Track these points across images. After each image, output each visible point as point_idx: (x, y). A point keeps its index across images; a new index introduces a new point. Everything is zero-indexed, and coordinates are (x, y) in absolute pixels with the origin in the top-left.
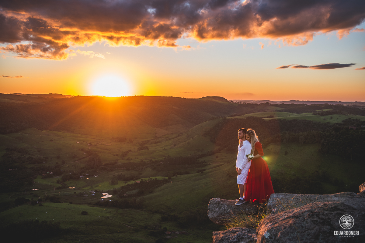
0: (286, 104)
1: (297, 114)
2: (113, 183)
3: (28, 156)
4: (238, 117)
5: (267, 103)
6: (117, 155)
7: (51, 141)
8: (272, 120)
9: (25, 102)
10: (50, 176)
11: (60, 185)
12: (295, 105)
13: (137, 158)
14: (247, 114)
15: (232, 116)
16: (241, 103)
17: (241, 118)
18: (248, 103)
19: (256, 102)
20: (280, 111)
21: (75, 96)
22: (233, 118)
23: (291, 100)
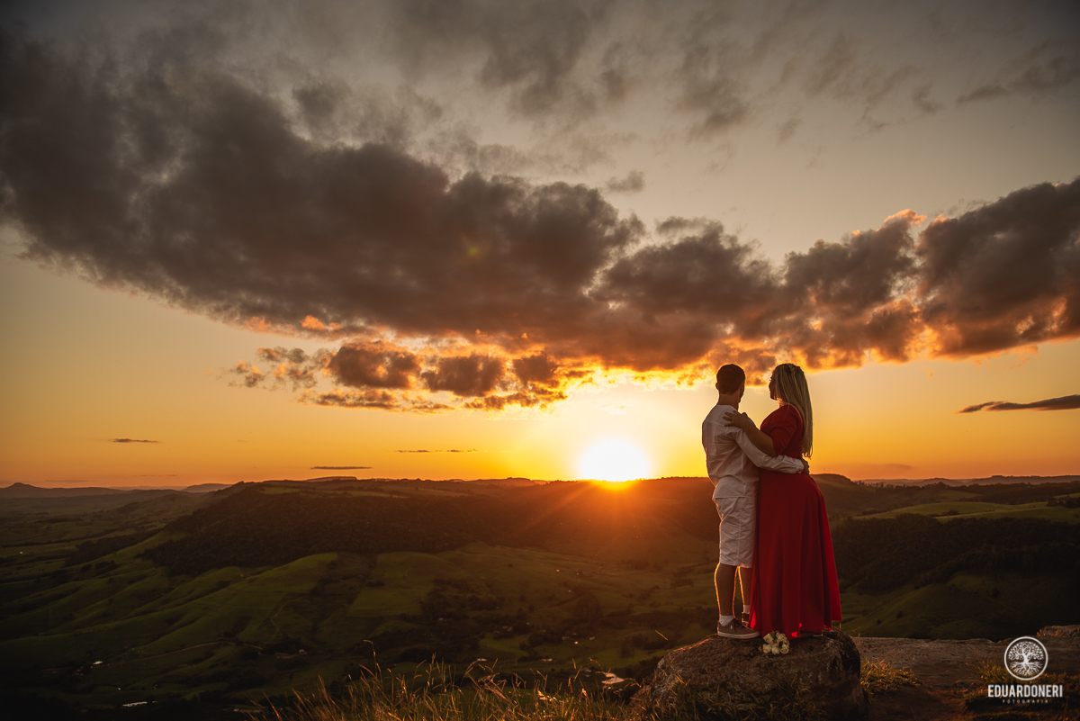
0: (985, 484)
1: (1010, 506)
2: (625, 654)
3: (469, 595)
4: (879, 516)
5: (941, 483)
6: (631, 596)
7: (510, 566)
8: (955, 519)
9: (466, 495)
10: (508, 636)
11: (525, 654)
12: (1003, 486)
13: (672, 603)
14: (897, 508)
15: (865, 514)
16: (882, 485)
17: (886, 518)
18: (897, 487)
19: (916, 482)
20: (971, 500)
21: (552, 482)
22: (867, 517)
23: (994, 477)
